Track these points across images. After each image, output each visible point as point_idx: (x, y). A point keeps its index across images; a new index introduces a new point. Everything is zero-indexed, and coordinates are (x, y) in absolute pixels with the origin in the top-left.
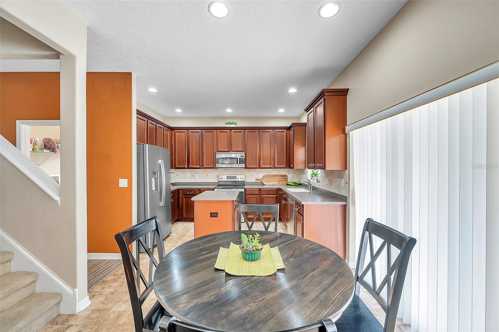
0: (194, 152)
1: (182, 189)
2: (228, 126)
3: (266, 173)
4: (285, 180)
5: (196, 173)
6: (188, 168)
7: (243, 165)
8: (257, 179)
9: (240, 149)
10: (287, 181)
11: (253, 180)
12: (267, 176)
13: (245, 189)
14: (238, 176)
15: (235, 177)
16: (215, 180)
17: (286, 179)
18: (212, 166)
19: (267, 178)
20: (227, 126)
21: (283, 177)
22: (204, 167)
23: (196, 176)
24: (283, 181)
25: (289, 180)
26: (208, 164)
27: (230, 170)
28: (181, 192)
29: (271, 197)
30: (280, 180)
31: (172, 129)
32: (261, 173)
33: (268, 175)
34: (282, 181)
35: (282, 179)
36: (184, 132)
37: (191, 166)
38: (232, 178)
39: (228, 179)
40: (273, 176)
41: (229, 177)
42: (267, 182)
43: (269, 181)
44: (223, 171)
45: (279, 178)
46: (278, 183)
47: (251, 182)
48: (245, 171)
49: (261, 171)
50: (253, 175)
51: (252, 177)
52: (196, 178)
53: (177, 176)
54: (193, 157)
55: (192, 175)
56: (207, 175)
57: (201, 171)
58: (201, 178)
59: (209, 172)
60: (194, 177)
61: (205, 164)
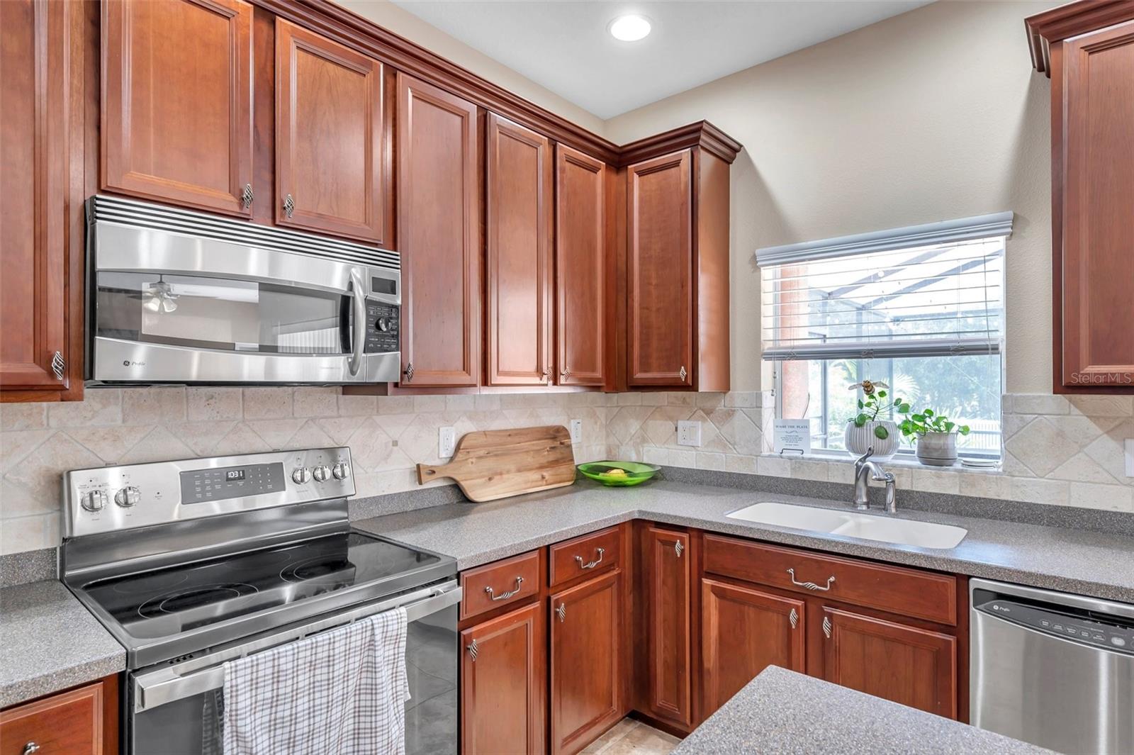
4: (563, 460)
10: (572, 458)
12: (482, 440)
15: (270, 476)
17: (565, 452)
19: (482, 452)
21: (554, 437)
24: (557, 462)
32: (448, 421)
33: (484, 433)
34: (551, 464)
35: (552, 457)
38: (241, 483)
39: (199, 496)
40: (510, 435)
41: (207, 482)
42: (487, 479)
43: (496, 474)
44: (119, 417)
45: (538, 448)
46: (540, 477)
47: (380, 497)
48: (338, 409)
49: (446, 407)
50: (395, 443)
51: (389, 456)
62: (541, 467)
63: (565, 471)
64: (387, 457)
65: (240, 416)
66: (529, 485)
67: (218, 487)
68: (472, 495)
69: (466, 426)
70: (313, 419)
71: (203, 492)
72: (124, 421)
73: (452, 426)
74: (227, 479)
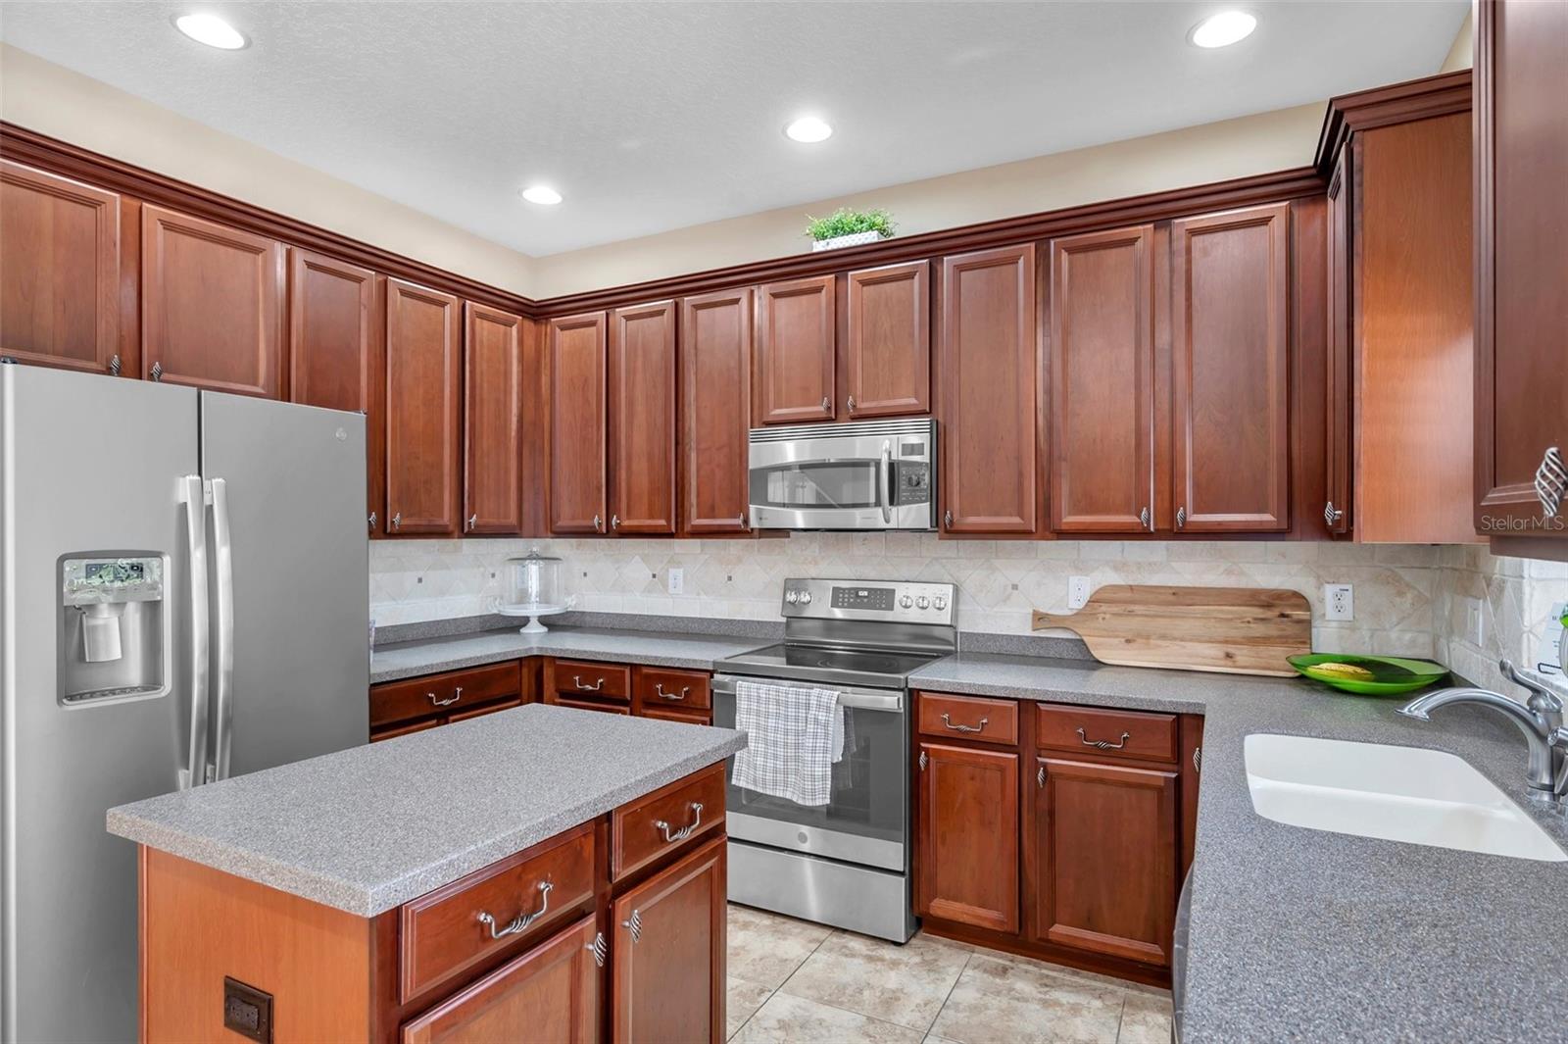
0: (640, 441)
1: (554, 658)
2: (829, 248)
3: (1116, 568)
4: (1283, 640)
5: (674, 562)
6: (609, 533)
7: (915, 514)
8: (1039, 618)
9: (909, 401)
10: (1305, 639)
11: (1013, 622)
12: (1128, 595)
13: (913, 696)
14: (901, 591)
15: (885, 598)
17: (1291, 629)
19: (1115, 609)
20: (819, 247)
21: (1268, 606)
23: (671, 582)
24: (1266, 640)
25: (1327, 636)
26: (713, 508)
27: (858, 546)
28: (548, 672)
29: (1128, 785)
30: (1234, 633)
32: (1080, 568)
33: (1131, 588)
34: (1253, 641)
35: (1259, 630)
36: (592, 324)
37: (626, 523)
38: (866, 600)
39: (840, 604)
40: (1174, 594)
41: (846, 596)
42: (1123, 640)
43: (1140, 636)
44: (817, 550)
45: (1230, 616)
46: (1221, 654)
47: (999, 635)
48: (958, 551)
49: (1079, 555)
50: (1015, 587)
51: (1008, 597)
52: (671, 590)
53: (585, 574)
54: (635, 467)
55: (654, 576)
56: (730, 578)
57: (699, 551)
58: (698, 594)
59: (740, 560)
60: (666, 586)
61: (694, 511)
62: (1228, 642)
63: (1276, 659)
64: (1006, 599)
65: (883, 553)
66: (1199, 660)
67: (852, 600)
68: (1098, 654)
69: (1111, 578)
70: (936, 559)
71: (843, 602)
72: (820, 553)
73: (1086, 575)
74: (857, 596)
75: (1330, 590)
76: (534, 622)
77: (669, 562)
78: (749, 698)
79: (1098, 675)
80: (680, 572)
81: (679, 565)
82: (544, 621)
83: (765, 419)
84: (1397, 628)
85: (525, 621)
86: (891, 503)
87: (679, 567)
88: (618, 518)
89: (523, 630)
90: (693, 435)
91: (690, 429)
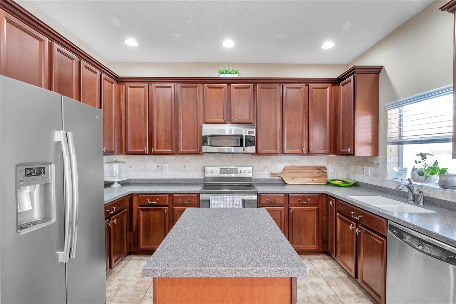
0: (161, 125)
1: (138, 194)
2: (225, 77)
3: (289, 162)
4: (322, 176)
5: (165, 162)
6: (151, 153)
7: (251, 149)
8: (272, 174)
9: (247, 119)
10: (327, 177)
11: (265, 175)
12: (292, 168)
13: (259, 195)
14: (239, 169)
15: (235, 171)
16: (198, 176)
17: (324, 174)
18: (195, 149)
19: (290, 171)
20: (222, 76)
21: (320, 169)
22: (180, 152)
23: (164, 168)
24: (319, 177)
25: (330, 176)
26: (188, 146)
27: (225, 157)
28: (135, 199)
30: (314, 176)
31: (120, 81)
32: (281, 162)
33: (292, 166)
34: (317, 177)
35: (318, 175)
36: (143, 87)
37: (156, 150)
38: (229, 171)
39: (222, 173)
40: (301, 167)
41: (224, 171)
42: (292, 178)
43: (295, 177)
44: (213, 159)
45: (312, 172)
46: (312, 180)
47: (262, 179)
48: (252, 158)
49: (280, 159)
50: (266, 167)
51: (264, 169)
52: (164, 171)
53: (131, 167)
54: (160, 133)
55: (158, 167)
56: (185, 167)
57: (174, 159)
58: (174, 172)
59: (188, 161)
60: (162, 170)
61: (181, 147)
62: (312, 177)
63: (322, 180)
64: (264, 170)
65: (232, 159)
66: (307, 182)
67: (226, 172)
68: (286, 182)
69: (288, 164)
70: (246, 160)
72: (214, 159)
73: (282, 164)
74: (227, 170)
75: (330, 166)
76: (116, 183)
77: (163, 162)
78: (214, 200)
79: (287, 187)
80: (168, 165)
81: (167, 163)
82: (119, 182)
83: (206, 122)
84: (341, 173)
85: (112, 183)
86: (246, 146)
87: (167, 164)
88: (154, 149)
89: (112, 186)
90: (181, 125)
91: (180, 123)
